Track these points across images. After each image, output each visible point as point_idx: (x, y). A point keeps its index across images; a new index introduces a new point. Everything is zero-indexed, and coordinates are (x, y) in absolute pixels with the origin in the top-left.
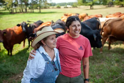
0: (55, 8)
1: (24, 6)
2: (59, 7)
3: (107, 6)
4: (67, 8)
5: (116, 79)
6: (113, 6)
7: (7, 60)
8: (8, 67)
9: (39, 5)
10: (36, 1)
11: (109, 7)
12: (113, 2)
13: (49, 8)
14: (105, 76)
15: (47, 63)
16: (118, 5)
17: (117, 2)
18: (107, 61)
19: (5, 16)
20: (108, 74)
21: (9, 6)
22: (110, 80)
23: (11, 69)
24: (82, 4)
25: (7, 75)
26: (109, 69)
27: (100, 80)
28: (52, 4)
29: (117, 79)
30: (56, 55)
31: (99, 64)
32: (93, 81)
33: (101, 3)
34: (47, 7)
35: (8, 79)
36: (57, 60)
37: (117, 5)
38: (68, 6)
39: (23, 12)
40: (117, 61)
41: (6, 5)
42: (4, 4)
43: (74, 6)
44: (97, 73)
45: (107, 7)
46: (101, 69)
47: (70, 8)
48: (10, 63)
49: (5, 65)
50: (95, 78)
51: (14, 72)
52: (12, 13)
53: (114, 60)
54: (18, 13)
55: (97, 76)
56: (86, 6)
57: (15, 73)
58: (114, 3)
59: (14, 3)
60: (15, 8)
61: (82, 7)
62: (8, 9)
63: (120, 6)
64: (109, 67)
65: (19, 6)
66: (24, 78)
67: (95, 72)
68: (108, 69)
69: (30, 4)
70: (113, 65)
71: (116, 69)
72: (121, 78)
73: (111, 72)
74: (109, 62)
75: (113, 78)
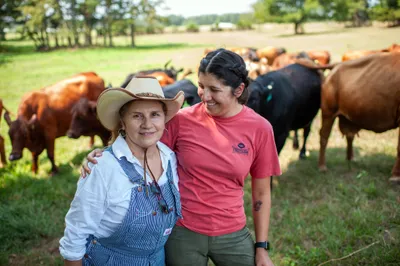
0: (181, 32)
1: (81, 27)
2: (193, 30)
3: (349, 23)
4: (220, 30)
5: (363, 249)
6: (368, 22)
7: (24, 195)
8: (28, 214)
9: (129, 22)
10: (121, 11)
11: (354, 26)
12: (369, 9)
13: (161, 32)
14: (332, 239)
15: (136, 189)
16: (384, 20)
17: (380, 10)
18: (341, 195)
19: (21, 57)
21: (36, 25)
22: (345, 252)
23: (36, 223)
24: (269, 17)
25: (25, 239)
26: (344, 218)
27: (314, 253)
28: (173, 20)
31: (314, 203)
32: (290, 254)
33: (330, 14)
34: (156, 31)
35: (26, 251)
36: (170, 182)
38: (222, 25)
39: (78, 45)
40: (373, 195)
41: (23, 22)
42: (19, 19)
43: (242, 24)
44: (308, 231)
45: (347, 27)
46: (321, 217)
47: (231, 30)
48: (33, 203)
49: (19, 210)
50: (298, 247)
51: (46, 229)
52: (43, 48)
53: (363, 191)
54: (64, 47)
55: (307, 240)
56: (282, 26)
57: (50, 233)
58: (372, 13)
59: (49, 17)
60: (52, 34)
61: (268, 26)
62: (31, 34)
63: (392, 23)
64: (344, 213)
65: (65, 25)
66: (67, 235)
67: (299, 227)
68: (340, 217)
69: (103, 20)
70: (356, 206)
71: (368, 221)
72: (380, 245)
73: (350, 227)
74: (346, 197)
75: (354, 245)
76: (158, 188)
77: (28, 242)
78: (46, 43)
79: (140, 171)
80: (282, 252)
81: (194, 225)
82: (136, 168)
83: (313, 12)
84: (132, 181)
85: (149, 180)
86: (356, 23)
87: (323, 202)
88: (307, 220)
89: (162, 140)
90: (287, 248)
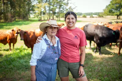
0: (81, 17)
1: (51, 15)
2: (85, 17)
4: (93, 17)
15: (48, 47)
21: (38, 14)
24: (109, 14)
42: (34, 12)
43: (100, 15)
47: (96, 17)
54: (46, 20)
56: (113, 16)
60: (43, 16)
69: (58, 13)
78: (41, 19)
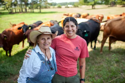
0: (56, 8)
1: (23, 6)
2: (60, 7)
3: (109, 5)
4: (68, 7)
6: (115, 5)
7: (5, 61)
8: (7, 67)
9: (39, 4)
10: (37, 1)
11: (111, 6)
12: (116, 1)
13: (49, 8)
14: (104, 76)
15: (43, 62)
16: (121, 5)
17: (119, 1)
18: (107, 62)
19: (4, 16)
20: (107, 74)
21: (9, 5)
22: (109, 81)
23: (9, 70)
24: (84, 3)
25: (6, 76)
26: (108, 69)
27: (99, 81)
28: (53, 4)
29: (116, 79)
30: (52, 55)
31: (99, 64)
32: (91, 81)
33: (103, 3)
34: (48, 7)
35: (6, 79)
36: (53, 60)
37: (119, 5)
38: (69, 6)
39: (22, 12)
40: (117, 62)
41: (5, 4)
42: (4, 3)
43: (75, 5)
44: (97, 73)
45: (109, 7)
46: (101, 69)
47: (72, 7)
48: (8, 64)
49: (4, 66)
50: (94, 79)
51: (13, 72)
52: (11, 13)
53: (114, 60)
55: (96, 76)
56: (88, 6)
57: (14, 74)
58: (117, 2)
59: (13, 3)
60: (14, 8)
61: (84, 6)
62: (7, 8)
63: (123, 6)
64: (108, 68)
65: (18, 6)
66: (20, 77)
67: (94, 72)
68: (107, 69)
69: (31, 4)
70: (112, 65)
71: (115, 70)
72: (120, 78)
73: (110, 72)
74: (109, 62)
75: (111, 78)
76: (50, 62)
77: (7, 77)
78: (12, 11)
79: (44, 57)
80: (88, 80)
81: (61, 74)
82: (43, 56)
83: (98, 2)
84: (41, 60)
85: (47, 59)
86: (112, 5)
87: (101, 64)
88: (96, 70)
89: (51, 46)
90: (90, 79)
